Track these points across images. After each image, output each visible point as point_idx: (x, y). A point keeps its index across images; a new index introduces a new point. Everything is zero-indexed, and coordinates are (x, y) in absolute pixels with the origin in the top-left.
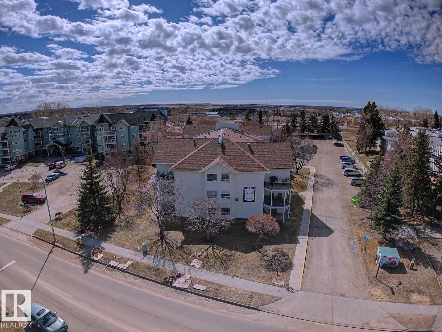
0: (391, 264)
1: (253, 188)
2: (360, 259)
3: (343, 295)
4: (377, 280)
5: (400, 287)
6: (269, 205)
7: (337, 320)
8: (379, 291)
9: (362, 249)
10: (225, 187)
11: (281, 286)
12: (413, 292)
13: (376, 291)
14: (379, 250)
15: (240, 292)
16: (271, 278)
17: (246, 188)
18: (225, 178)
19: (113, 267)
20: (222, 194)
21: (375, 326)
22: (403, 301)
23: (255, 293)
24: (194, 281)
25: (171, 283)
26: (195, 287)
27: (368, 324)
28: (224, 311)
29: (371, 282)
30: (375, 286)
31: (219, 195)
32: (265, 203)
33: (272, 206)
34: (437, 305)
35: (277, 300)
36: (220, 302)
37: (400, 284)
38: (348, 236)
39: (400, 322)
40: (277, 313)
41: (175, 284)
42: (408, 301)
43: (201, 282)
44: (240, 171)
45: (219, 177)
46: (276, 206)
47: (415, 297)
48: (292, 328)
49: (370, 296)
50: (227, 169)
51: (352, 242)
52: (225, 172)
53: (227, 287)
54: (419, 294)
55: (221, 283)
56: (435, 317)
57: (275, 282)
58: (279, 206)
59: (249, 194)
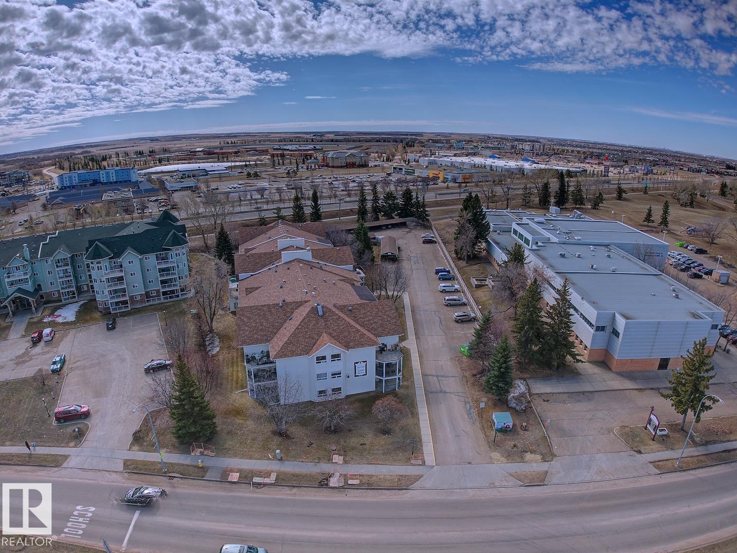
0: (506, 427)
1: (364, 362)
2: (478, 424)
3: (470, 463)
4: (495, 445)
5: (515, 449)
6: (382, 376)
7: (470, 485)
8: (498, 455)
9: (478, 413)
10: (336, 366)
11: (419, 465)
12: (526, 452)
13: (496, 455)
14: (494, 416)
15: (389, 478)
16: (409, 459)
17: (357, 363)
18: (336, 357)
19: (259, 484)
20: (332, 375)
21: (499, 484)
22: (518, 460)
23: (401, 476)
24: (345, 477)
25: (327, 485)
26: (349, 483)
27: (493, 484)
28: (383, 497)
29: (490, 447)
30: (495, 451)
31: (329, 376)
32: (377, 374)
33: (386, 377)
34: (548, 461)
35: (421, 477)
36: (376, 491)
37: (515, 446)
38: (463, 399)
39: (517, 479)
40: (423, 489)
41: (331, 485)
42: (522, 461)
43: (353, 477)
44: (351, 348)
45: (329, 358)
46: (390, 376)
47: (528, 456)
48: (439, 498)
49: (491, 461)
50: (337, 349)
51: (468, 406)
52: (336, 353)
53: (377, 476)
54: (532, 453)
55: (370, 473)
56: (546, 472)
57: (413, 462)
58: (392, 376)
59: (361, 368)
